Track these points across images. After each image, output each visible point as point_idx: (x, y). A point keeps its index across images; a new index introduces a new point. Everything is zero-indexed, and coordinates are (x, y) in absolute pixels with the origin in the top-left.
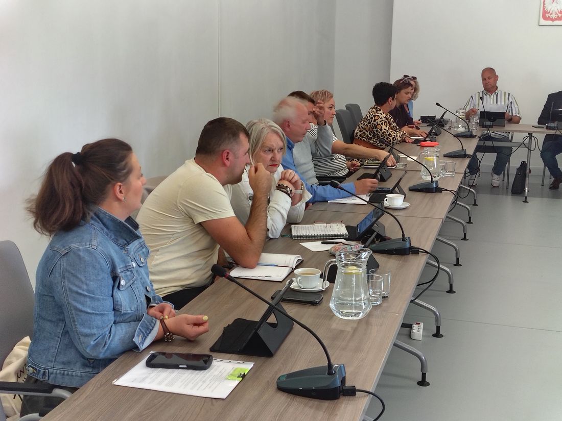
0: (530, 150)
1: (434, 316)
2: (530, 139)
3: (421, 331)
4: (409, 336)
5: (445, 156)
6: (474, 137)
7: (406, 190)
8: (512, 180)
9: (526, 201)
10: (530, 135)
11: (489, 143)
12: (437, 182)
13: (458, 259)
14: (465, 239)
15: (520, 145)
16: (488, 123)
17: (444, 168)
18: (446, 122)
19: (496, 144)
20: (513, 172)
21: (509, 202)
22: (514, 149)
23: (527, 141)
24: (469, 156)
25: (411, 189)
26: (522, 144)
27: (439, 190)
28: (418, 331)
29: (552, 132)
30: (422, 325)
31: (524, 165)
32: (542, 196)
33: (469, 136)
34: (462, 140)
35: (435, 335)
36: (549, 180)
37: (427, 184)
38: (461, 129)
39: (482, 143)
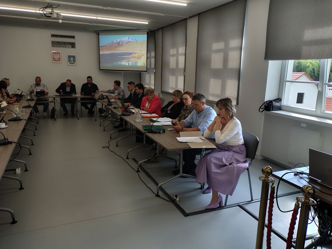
0: (55, 103)
1: (24, 164)
3: (20, 170)
4: (15, 173)
5: (23, 107)
6: (34, 100)
7: (7, 121)
8: (50, 114)
9: (56, 120)
10: (54, 98)
11: (40, 102)
12: (19, 117)
13: (32, 143)
14: (35, 135)
15: (51, 102)
16: (39, 95)
17: (22, 112)
18: (23, 95)
19: (42, 102)
20: (50, 111)
21: (50, 121)
22: (49, 103)
23: (53, 100)
24: (32, 107)
25: (9, 121)
27: (20, 120)
28: (18, 171)
29: (61, 97)
30: (20, 168)
31: (54, 109)
32: (61, 118)
33: (32, 100)
34: (29, 101)
35: (25, 171)
36: (63, 113)
37: (15, 118)
38: (29, 98)
39: (37, 102)
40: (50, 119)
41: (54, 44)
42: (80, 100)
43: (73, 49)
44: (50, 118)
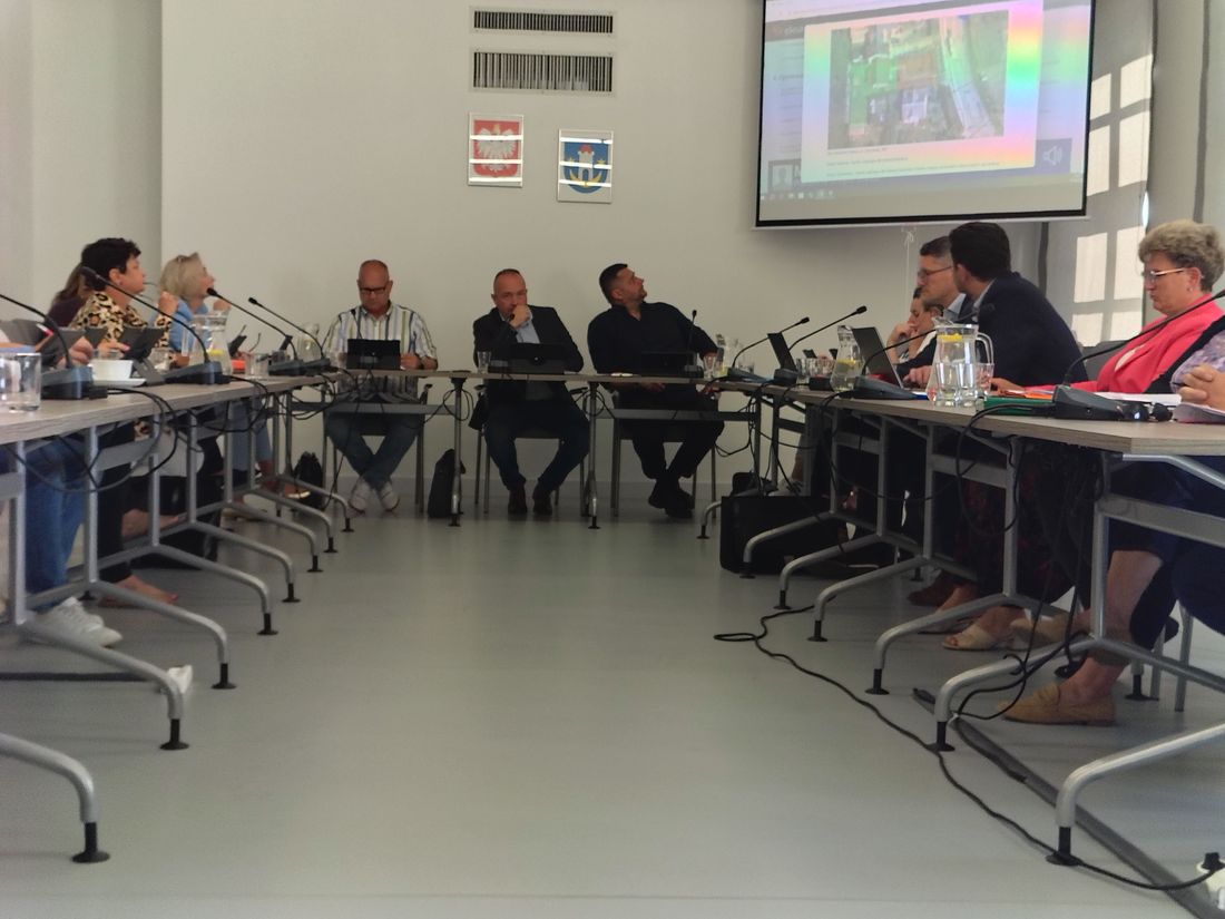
0: (458, 419)
2: (459, 396)
10: (458, 387)
15: (437, 411)
23: (451, 401)
26: (442, 409)
31: (450, 457)
40: (425, 521)
41: (489, 70)
42: (610, 405)
43: (597, 99)
44: (426, 515)
